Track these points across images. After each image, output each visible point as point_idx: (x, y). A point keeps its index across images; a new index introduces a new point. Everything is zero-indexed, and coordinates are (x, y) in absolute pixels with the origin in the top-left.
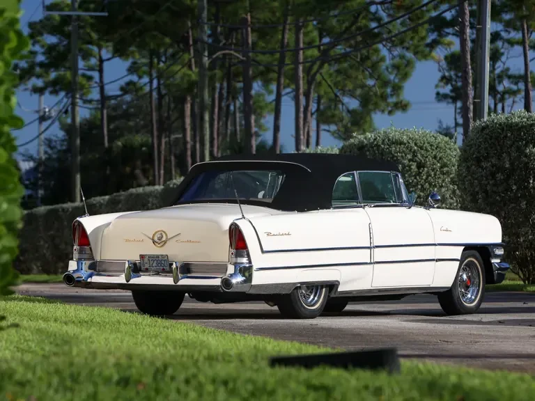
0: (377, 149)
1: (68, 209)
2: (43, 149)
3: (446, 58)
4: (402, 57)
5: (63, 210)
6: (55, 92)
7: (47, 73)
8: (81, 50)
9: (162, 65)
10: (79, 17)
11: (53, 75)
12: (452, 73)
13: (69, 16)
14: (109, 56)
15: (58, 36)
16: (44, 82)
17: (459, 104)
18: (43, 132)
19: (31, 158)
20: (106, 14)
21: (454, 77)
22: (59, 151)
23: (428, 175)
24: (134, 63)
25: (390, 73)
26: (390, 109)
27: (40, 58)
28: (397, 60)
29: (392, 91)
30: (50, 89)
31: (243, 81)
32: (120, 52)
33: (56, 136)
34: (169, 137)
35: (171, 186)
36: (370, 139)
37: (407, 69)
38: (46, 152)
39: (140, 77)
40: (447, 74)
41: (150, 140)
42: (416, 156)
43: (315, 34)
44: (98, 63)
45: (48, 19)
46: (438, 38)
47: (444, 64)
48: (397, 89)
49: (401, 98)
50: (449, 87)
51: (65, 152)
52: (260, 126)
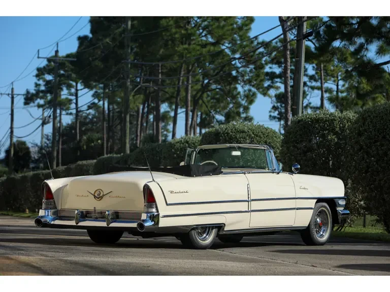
0: (227, 136)
2: (43, 140)
3: (276, 96)
4: (250, 90)
6: (50, 108)
7: (46, 96)
11: (49, 97)
12: (279, 104)
14: (82, 87)
16: (45, 102)
17: (282, 122)
19: (36, 145)
20: (75, 59)
21: (280, 107)
24: (96, 92)
25: (243, 100)
27: (43, 88)
28: (246, 93)
29: (243, 110)
30: (48, 106)
32: (88, 86)
36: (223, 129)
37: (252, 98)
39: (99, 101)
40: (276, 105)
42: (253, 141)
44: (75, 91)
45: (48, 66)
46: (271, 84)
47: (274, 99)
48: (246, 109)
49: (249, 114)
50: (277, 112)
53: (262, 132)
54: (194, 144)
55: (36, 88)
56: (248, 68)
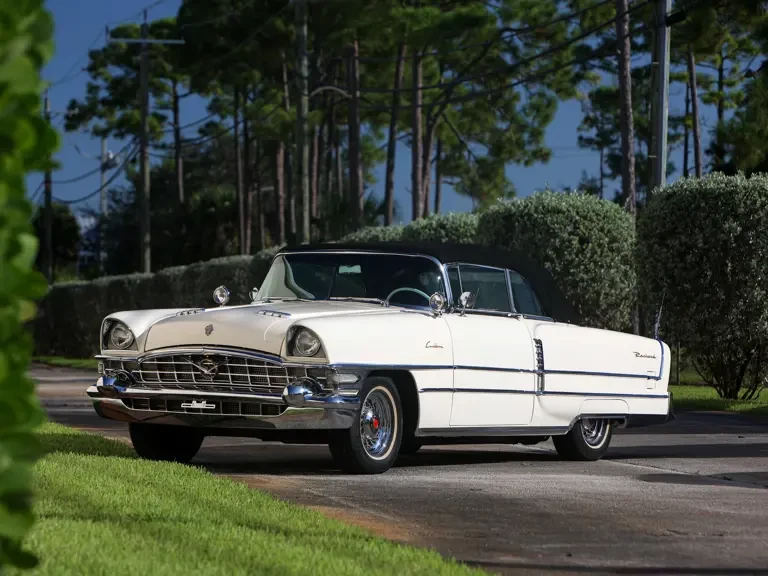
0: (529, 219)
1: (135, 281)
2: (105, 202)
3: (590, 95)
4: (541, 95)
5: (130, 282)
6: (121, 135)
7: (112, 112)
8: (151, 84)
9: (249, 103)
10: (150, 45)
11: (118, 114)
12: (598, 113)
13: (139, 45)
14: (186, 91)
15: (125, 68)
16: (109, 123)
17: (606, 151)
18: (106, 185)
19: (91, 213)
20: (182, 42)
21: (600, 118)
22: (125, 205)
23: (594, 252)
24: (215, 101)
25: (527, 115)
26: (526, 158)
27: (103, 94)
28: (535, 100)
29: (530, 137)
30: (114, 132)
31: (349, 123)
32: (198, 87)
33: (122, 187)
34: (258, 189)
35: (263, 257)
36: (519, 206)
37: (548, 110)
38: (110, 207)
39: (223, 117)
40: (591, 114)
41: (234, 193)
42: (578, 228)
43: (435, 65)
44: (172, 100)
45: (113, 46)
46: (582, 72)
47: (588, 102)
48: (536, 135)
49: (541, 145)
50: (594, 130)
51: (133, 206)
52: (367, 178)
53: (593, 211)
54: (457, 230)
55: (91, 96)
56: (538, 48)
